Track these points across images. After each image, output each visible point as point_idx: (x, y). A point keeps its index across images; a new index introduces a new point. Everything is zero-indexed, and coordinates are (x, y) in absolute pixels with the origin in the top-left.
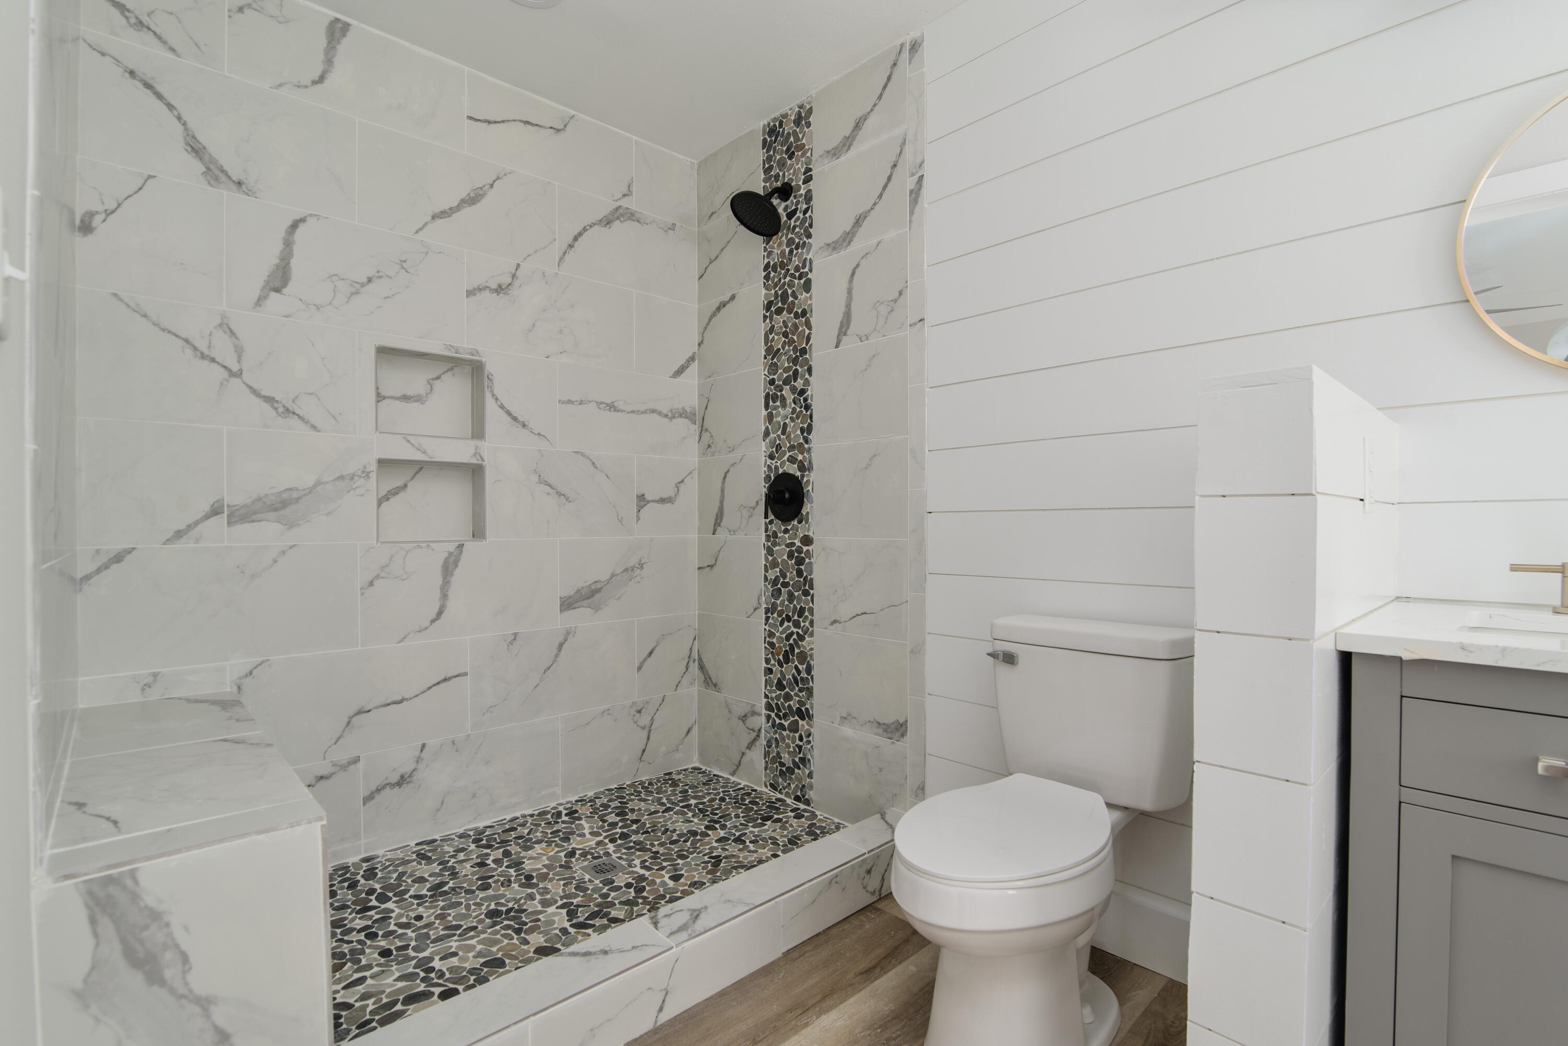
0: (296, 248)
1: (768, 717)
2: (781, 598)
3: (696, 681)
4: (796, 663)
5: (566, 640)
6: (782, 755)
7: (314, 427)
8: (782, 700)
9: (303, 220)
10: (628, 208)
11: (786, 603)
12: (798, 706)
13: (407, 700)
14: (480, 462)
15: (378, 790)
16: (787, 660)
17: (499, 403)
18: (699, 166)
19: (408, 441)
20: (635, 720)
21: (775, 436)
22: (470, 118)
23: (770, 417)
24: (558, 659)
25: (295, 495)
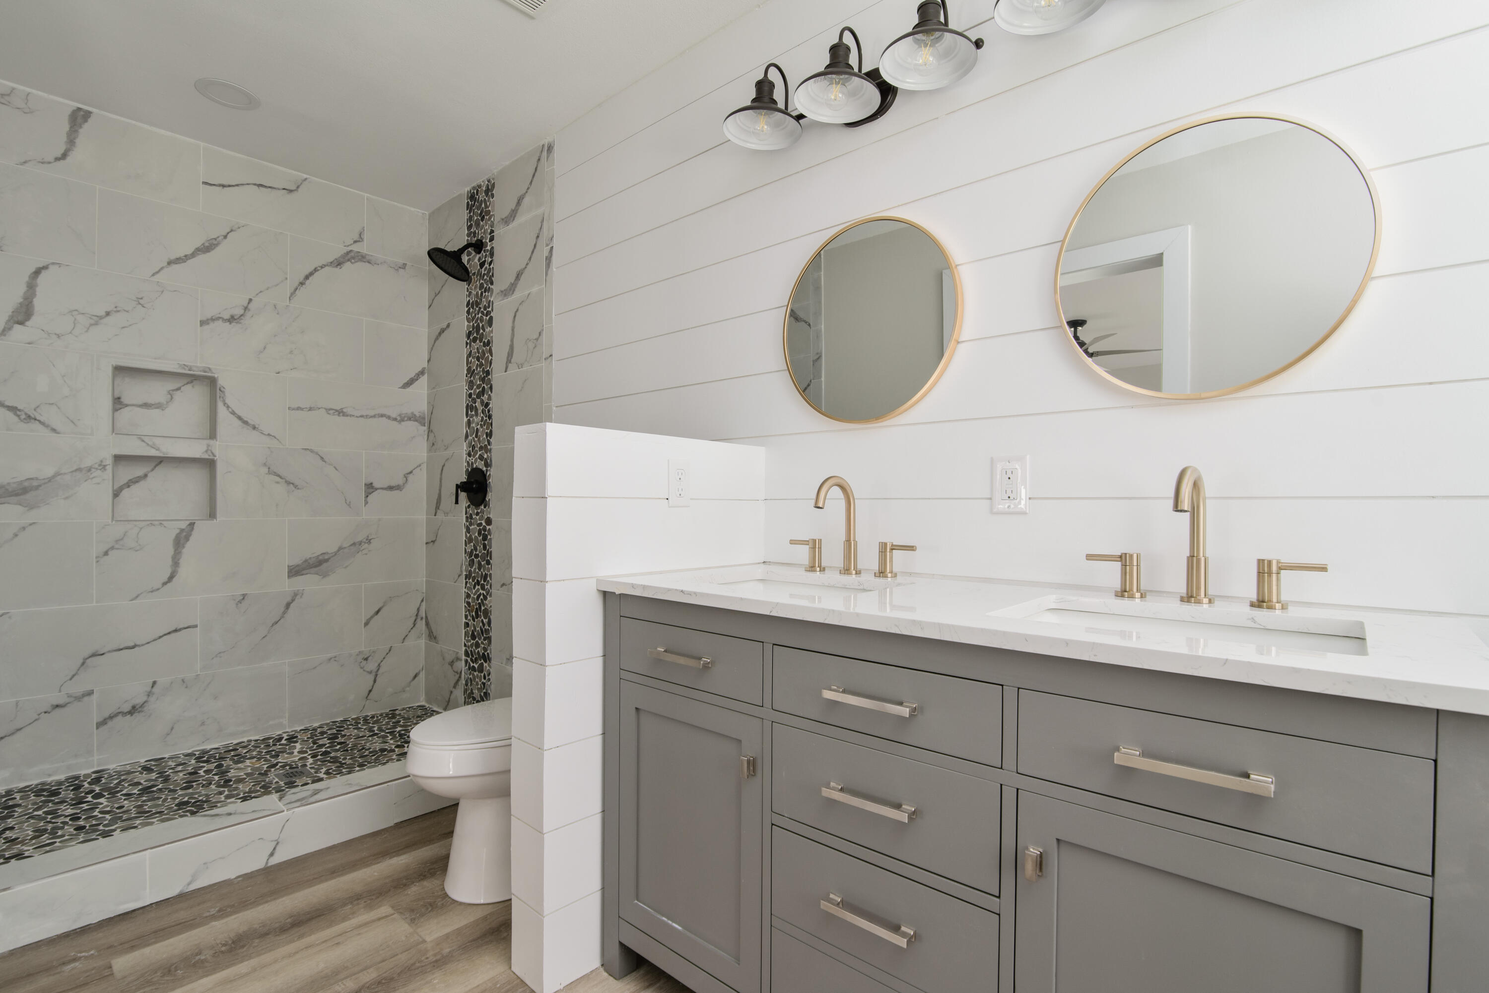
0: (39, 290)
1: (466, 661)
2: (474, 567)
3: (424, 635)
4: (482, 618)
5: (293, 600)
6: (474, 691)
7: (54, 430)
8: (474, 647)
9: (45, 268)
10: (359, 252)
11: (477, 570)
12: (483, 652)
13: (139, 646)
14: (212, 457)
15: (111, 717)
16: (477, 616)
17: (230, 410)
18: (430, 216)
19: (143, 441)
20: (362, 666)
21: (471, 438)
22: (205, 183)
23: (469, 423)
24: (285, 615)
25: (35, 483)
